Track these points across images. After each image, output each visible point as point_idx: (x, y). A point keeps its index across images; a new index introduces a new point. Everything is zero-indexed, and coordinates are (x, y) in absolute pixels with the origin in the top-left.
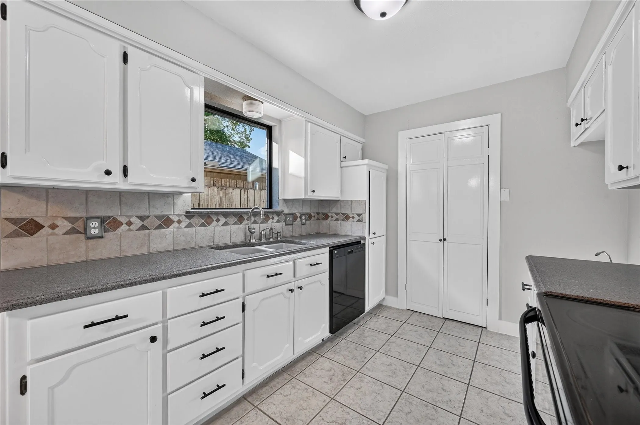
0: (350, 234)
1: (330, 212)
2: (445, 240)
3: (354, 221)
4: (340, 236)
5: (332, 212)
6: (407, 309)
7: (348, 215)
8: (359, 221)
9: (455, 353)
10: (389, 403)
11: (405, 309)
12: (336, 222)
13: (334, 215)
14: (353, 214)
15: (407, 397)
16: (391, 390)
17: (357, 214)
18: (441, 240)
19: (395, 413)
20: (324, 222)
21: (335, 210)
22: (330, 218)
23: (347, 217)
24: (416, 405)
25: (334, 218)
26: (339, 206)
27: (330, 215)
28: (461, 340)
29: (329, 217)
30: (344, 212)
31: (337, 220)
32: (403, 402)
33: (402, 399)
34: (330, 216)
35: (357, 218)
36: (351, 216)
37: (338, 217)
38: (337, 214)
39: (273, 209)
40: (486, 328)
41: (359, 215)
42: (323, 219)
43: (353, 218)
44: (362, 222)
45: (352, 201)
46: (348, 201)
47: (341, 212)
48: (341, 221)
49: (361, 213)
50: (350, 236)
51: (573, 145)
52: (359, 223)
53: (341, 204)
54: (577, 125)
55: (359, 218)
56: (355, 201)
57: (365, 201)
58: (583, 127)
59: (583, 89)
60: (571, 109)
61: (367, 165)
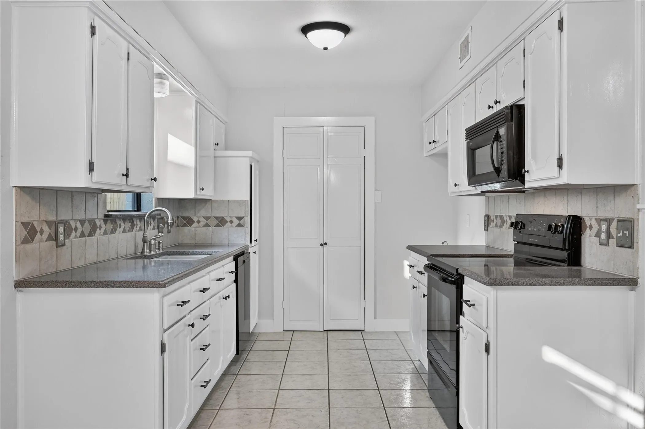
0: (227, 243)
1: (195, 216)
2: (326, 244)
3: (232, 227)
4: (212, 247)
5: (199, 215)
6: (284, 331)
7: (223, 218)
8: (239, 225)
11: (282, 330)
12: (205, 228)
13: (202, 219)
14: (231, 217)
17: (237, 217)
18: (321, 245)
20: (186, 229)
21: (203, 213)
22: (195, 224)
23: (221, 222)
25: (202, 224)
26: (210, 206)
27: (195, 219)
29: (194, 222)
30: (217, 215)
31: (207, 225)
34: (196, 221)
35: (236, 222)
36: (228, 219)
37: (209, 222)
38: (207, 218)
39: (142, 211)
40: (364, 330)
41: (240, 218)
42: (184, 225)
43: (231, 222)
44: (244, 227)
45: (229, 202)
46: (223, 201)
47: (213, 215)
48: (213, 227)
49: (243, 215)
50: (227, 246)
51: (425, 155)
52: (240, 228)
53: (214, 204)
54: (430, 143)
55: (239, 222)
56: (234, 201)
57: (248, 201)
58: (434, 146)
59: (434, 117)
60: (424, 124)
61: (251, 157)
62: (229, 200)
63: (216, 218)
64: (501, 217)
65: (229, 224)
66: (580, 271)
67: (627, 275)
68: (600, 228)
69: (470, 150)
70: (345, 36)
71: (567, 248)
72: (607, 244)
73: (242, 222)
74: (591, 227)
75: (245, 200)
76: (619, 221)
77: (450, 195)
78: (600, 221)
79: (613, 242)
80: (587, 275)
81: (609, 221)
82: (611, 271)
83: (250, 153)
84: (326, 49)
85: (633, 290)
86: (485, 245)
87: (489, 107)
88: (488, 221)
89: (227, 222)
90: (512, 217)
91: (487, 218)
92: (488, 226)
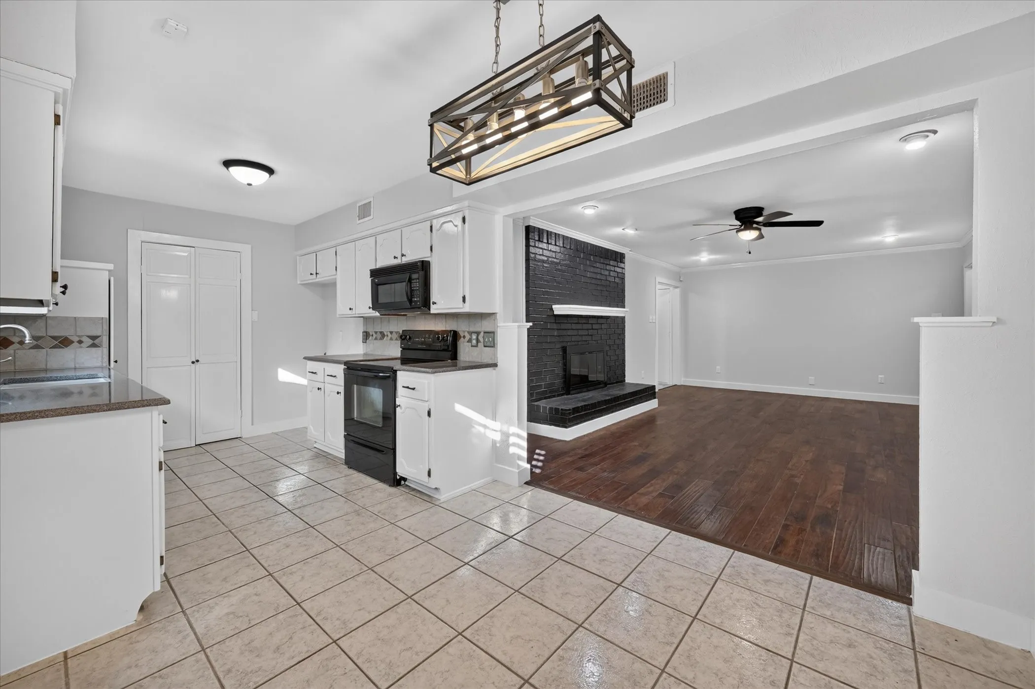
0: (73, 366)
7: (66, 338)
8: (94, 345)
12: (33, 351)
14: (79, 336)
22: (15, 346)
23: (63, 342)
25: (28, 345)
26: (43, 324)
27: (14, 339)
30: (56, 334)
31: (37, 347)
34: (16, 342)
37: (42, 342)
38: (37, 338)
40: (240, 437)
41: (94, 338)
43: (80, 342)
44: (100, 347)
45: (77, 320)
46: (67, 318)
47: (48, 334)
48: (48, 349)
49: (99, 334)
50: (73, 370)
51: (299, 283)
52: (94, 349)
53: (49, 322)
54: (311, 274)
55: (93, 342)
56: (85, 319)
57: (106, 318)
58: (315, 277)
59: (315, 254)
60: (298, 257)
61: (109, 271)
62: (75, 318)
63: (54, 338)
64: (381, 333)
65: (76, 344)
66: (456, 362)
67: (491, 362)
68: (471, 336)
69: (374, 285)
70: (270, 176)
71: (450, 349)
72: (477, 346)
73: (97, 341)
74: (464, 337)
75: (102, 318)
76: (485, 333)
77: (338, 316)
78: (471, 333)
79: (481, 345)
80: (462, 365)
81: (478, 333)
82: (480, 361)
83: (111, 266)
84: (250, 185)
85: (495, 369)
86: (362, 353)
87: (395, 258)
88: (366, 336)
89: (73, 342)
90: (394, 333)
91: (365, 334)
92: (366, 339)
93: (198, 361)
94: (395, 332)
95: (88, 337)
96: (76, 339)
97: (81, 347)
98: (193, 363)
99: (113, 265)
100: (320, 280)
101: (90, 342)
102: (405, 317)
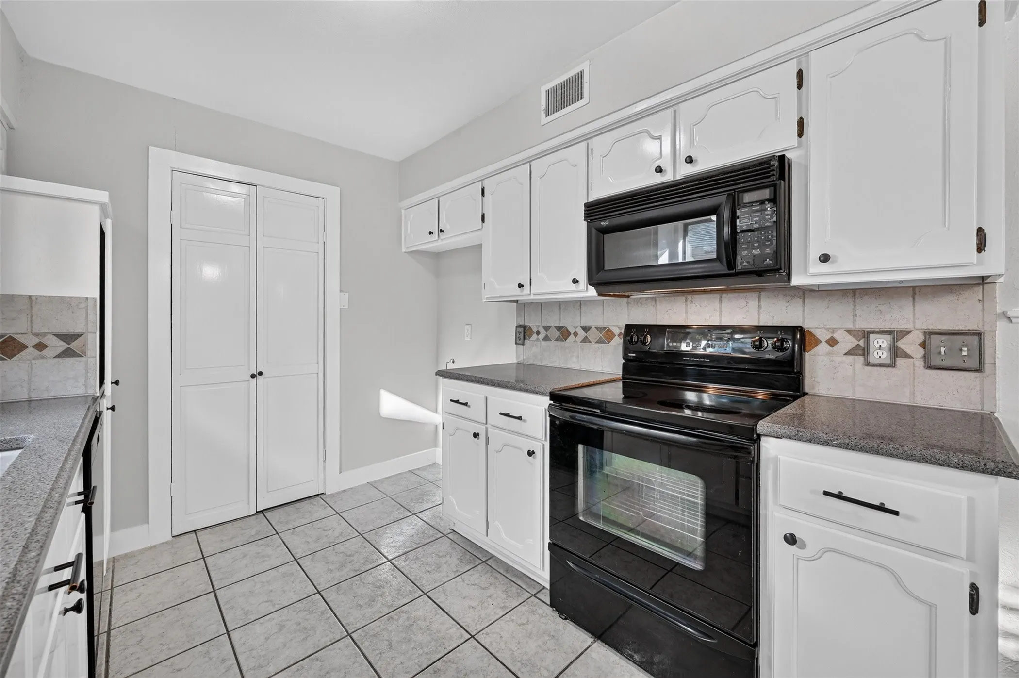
6: (175, 536)
8: (68, 353)
9: (333, 542)
10: (356, 664)
11: (169, 538)
15: (363, 634)
16: (334, 649)
19: (379, 664)
24: (384, 629)
28: (317, 525)
32: (367, 643)
33: (362, 644)
40: (323, 493)
41: (68, 338)
43: (40, 347)
44: (81, 356)
45: (34, 299)
46: (12, 297)
49: (78, 330)
50: (26, 404)
51: (403, 251)
52: (69, 361)
54: (430, 233)
55: (66, 346)
56: (50, 299)
57: (95, 299)
58: (437, 238)
59: (437, 200)
60: (403, 211)
61: (103, 206)
62: (30, 297)
64: (559, 328)
65: (32, 351)
68: (868, 341)
72: (891, 364)
73: (74, 345)
74: (828, 342)
75: (87, 298)
76: (929, 333)
78: (862, 333)
79: (909, 363)
81: (897, 335)
82: (905, 400)
83: (103, 196)
88: (524, 334)
89: (24, 347)
90: (594, 329)
91: (522, 329)
92: (524, 338)
93: (260, 374)
94: (597, 328)
95: (57, 336)
96: (31, 341)
97: (43, 357)
98: (253, 376)
99: (106, 193)
100: (444, 242)
101: (62, 346)
102: (625, 300)
